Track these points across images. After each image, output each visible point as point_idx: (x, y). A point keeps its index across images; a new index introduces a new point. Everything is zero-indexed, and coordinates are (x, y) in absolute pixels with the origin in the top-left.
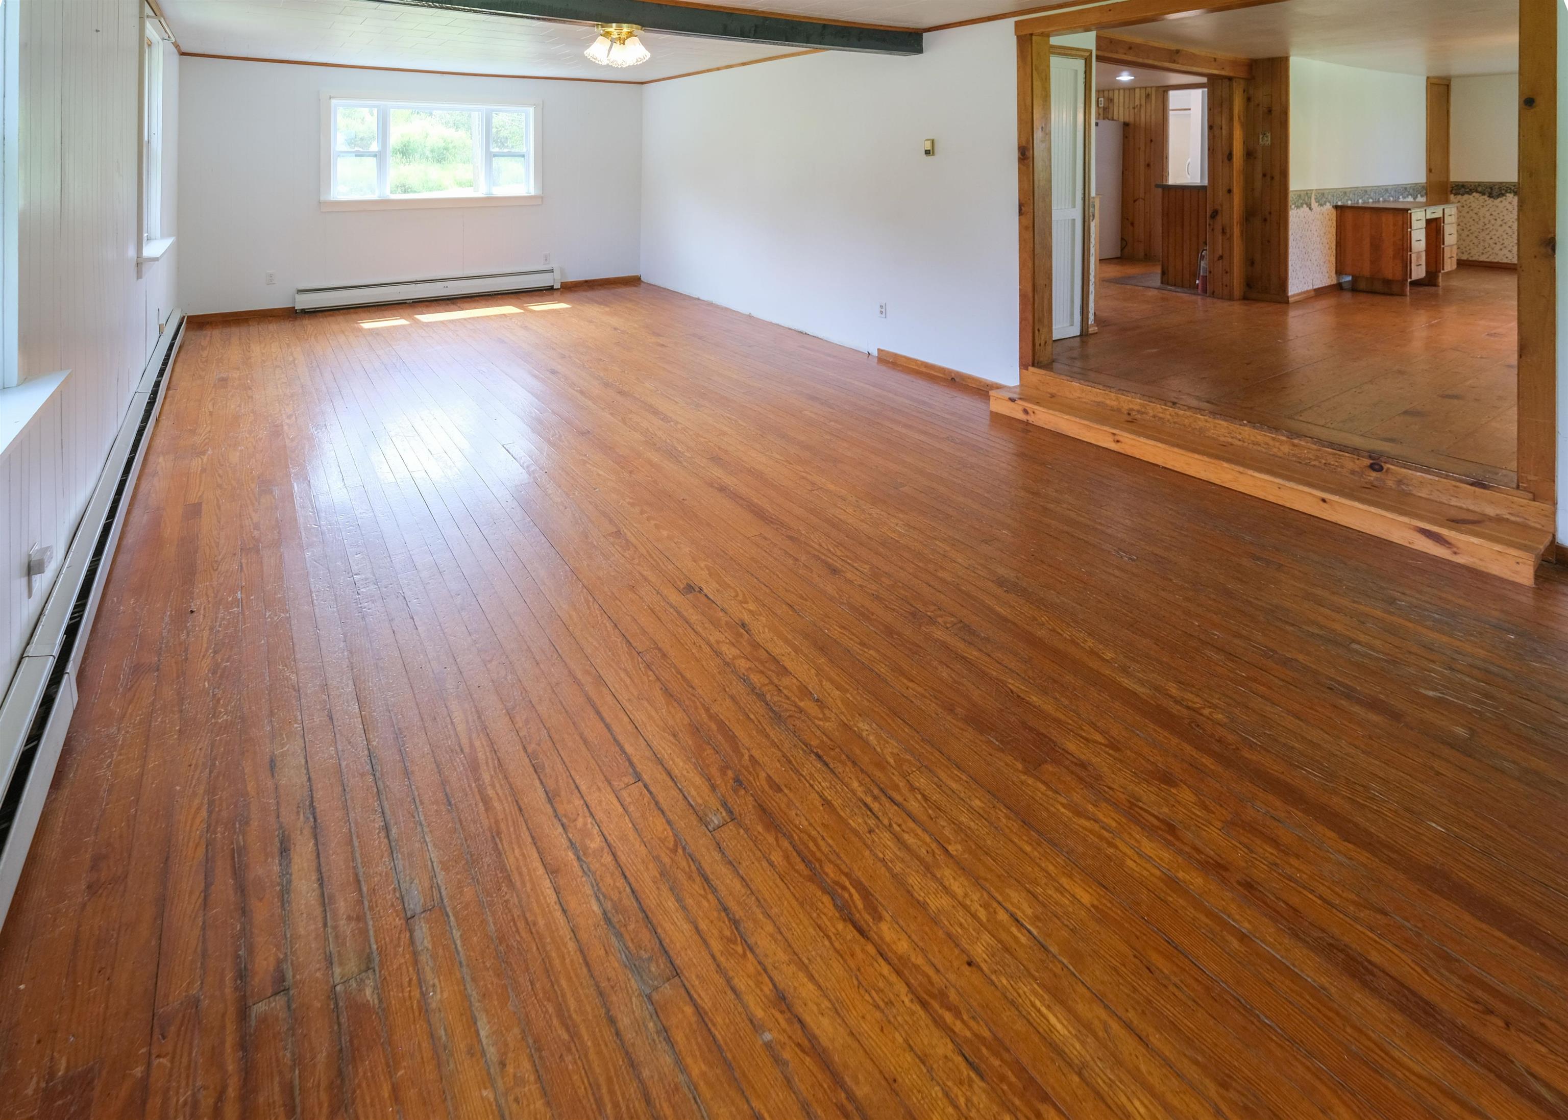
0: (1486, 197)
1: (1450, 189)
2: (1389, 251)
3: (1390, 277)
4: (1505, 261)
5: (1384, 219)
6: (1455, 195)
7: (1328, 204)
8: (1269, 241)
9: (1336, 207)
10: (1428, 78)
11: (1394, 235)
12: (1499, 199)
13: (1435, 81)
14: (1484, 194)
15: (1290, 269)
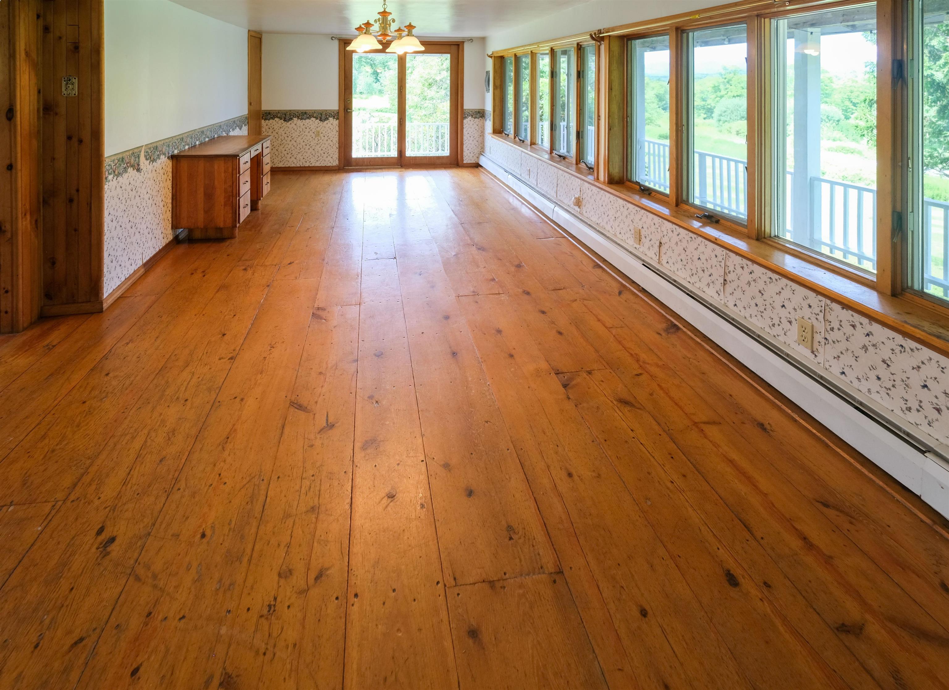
0: (282, 121)
1: (261, 116)
2: (220, 198)
3: (222, 226)
4: (293, 165)
5: (216, 167)
6: (265, 119)
7: (162, 157)
8: (75, 230)
9: (173, 157)
10: (249, 31)
11: (225, 182)
12: (290, 122)
13: (253, 34)
14: (281, 119)
15: (106, 260)
